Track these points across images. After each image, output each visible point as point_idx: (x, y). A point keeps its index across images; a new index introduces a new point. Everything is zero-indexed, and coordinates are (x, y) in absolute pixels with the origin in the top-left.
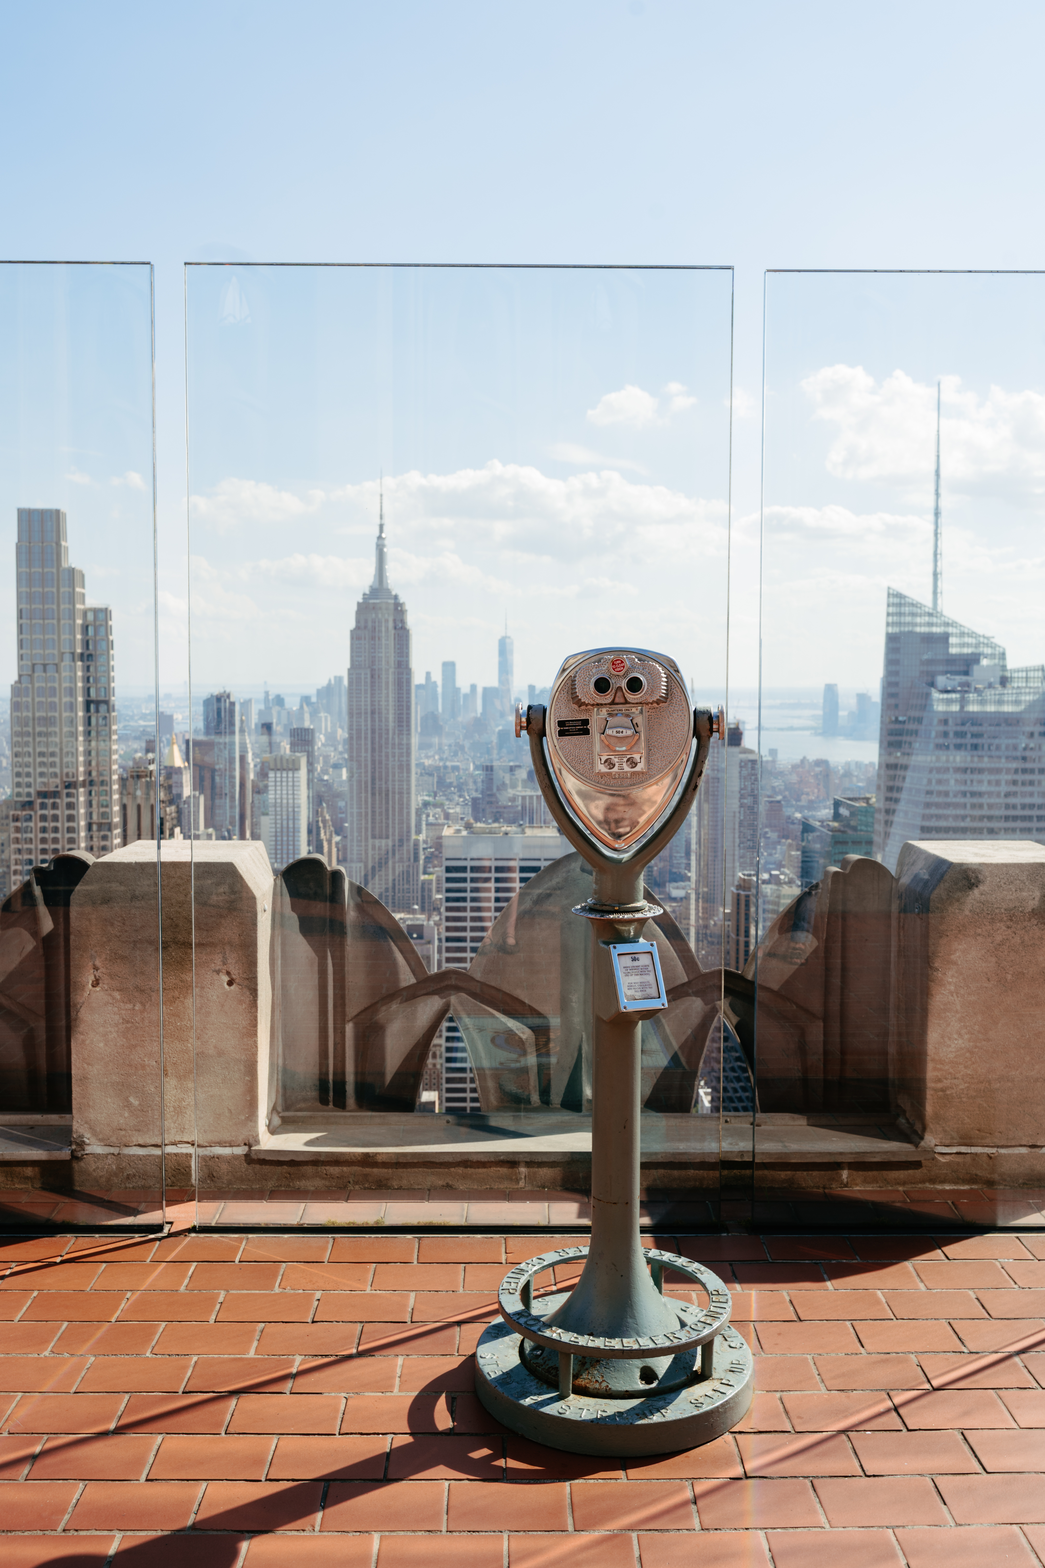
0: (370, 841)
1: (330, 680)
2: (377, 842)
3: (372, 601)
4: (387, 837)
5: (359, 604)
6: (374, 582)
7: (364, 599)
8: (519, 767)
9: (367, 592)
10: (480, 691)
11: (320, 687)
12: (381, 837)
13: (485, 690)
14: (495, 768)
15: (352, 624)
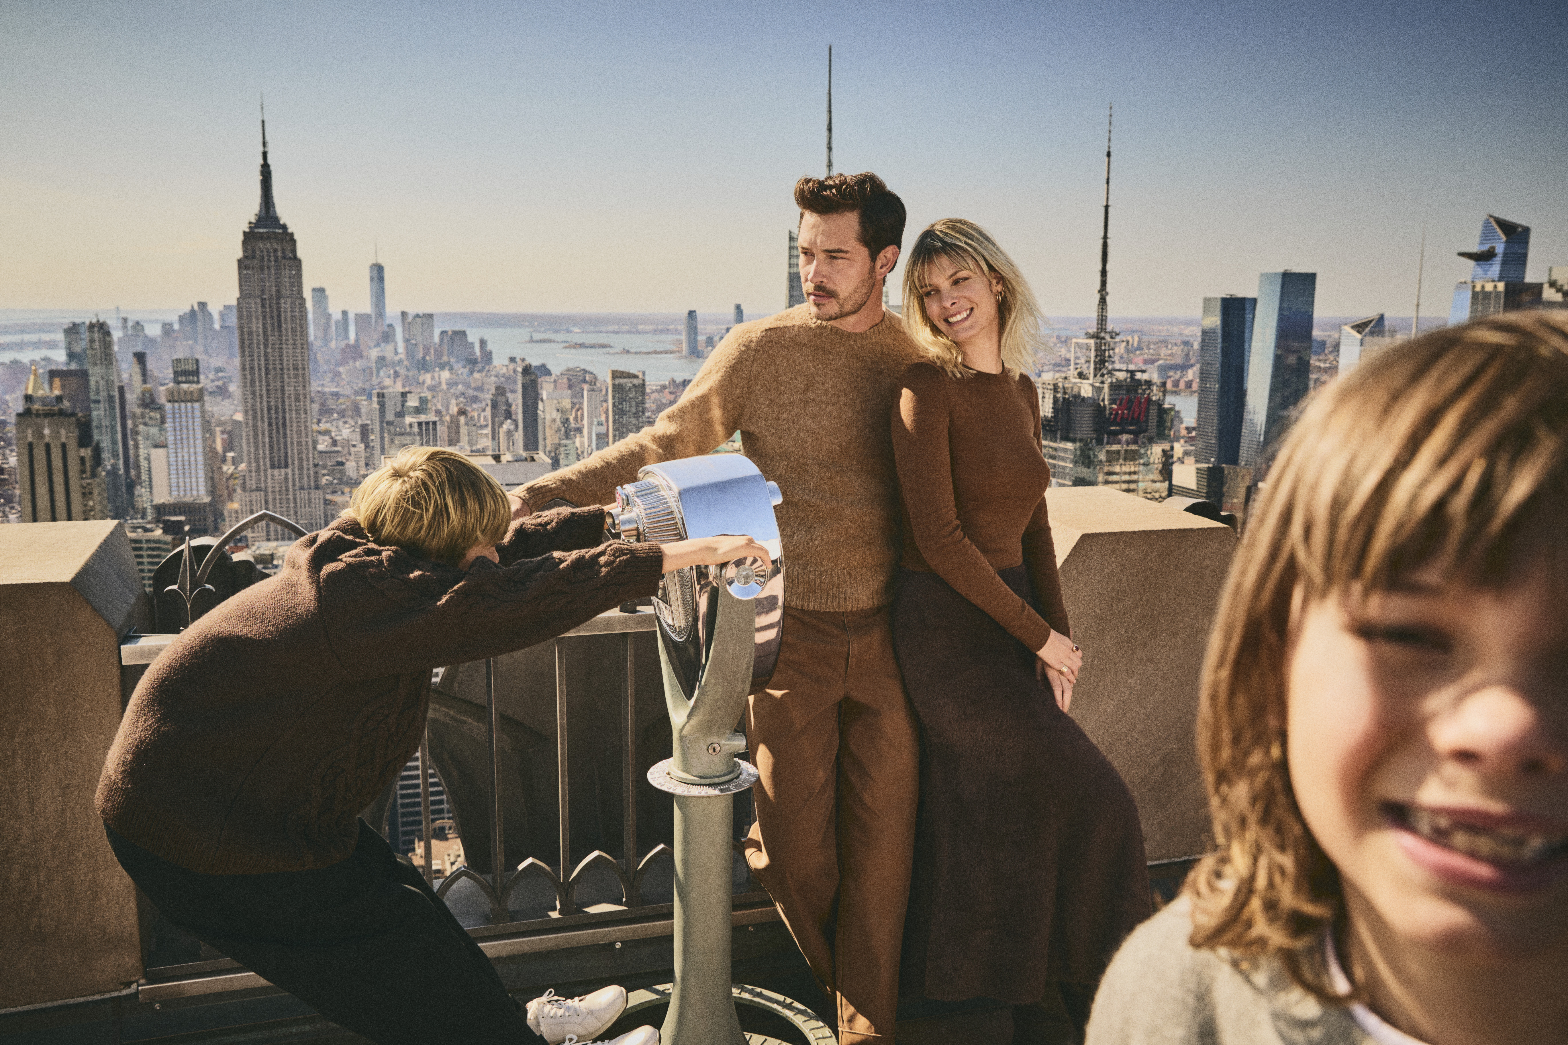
0: (269, 471)
1: (192, 307)
2: (276, 472)
3: (257, 230)
4: (286, 466)
5: (245, 233)
6: (260, 211)
7: (250, 228)
8: (410, 392)
9: (254, 221)
10: (351, 316)
11: (182, 314)
12: (279, 467)
13: (357, 316)
14: (386, 395)
15: (240, 254)
